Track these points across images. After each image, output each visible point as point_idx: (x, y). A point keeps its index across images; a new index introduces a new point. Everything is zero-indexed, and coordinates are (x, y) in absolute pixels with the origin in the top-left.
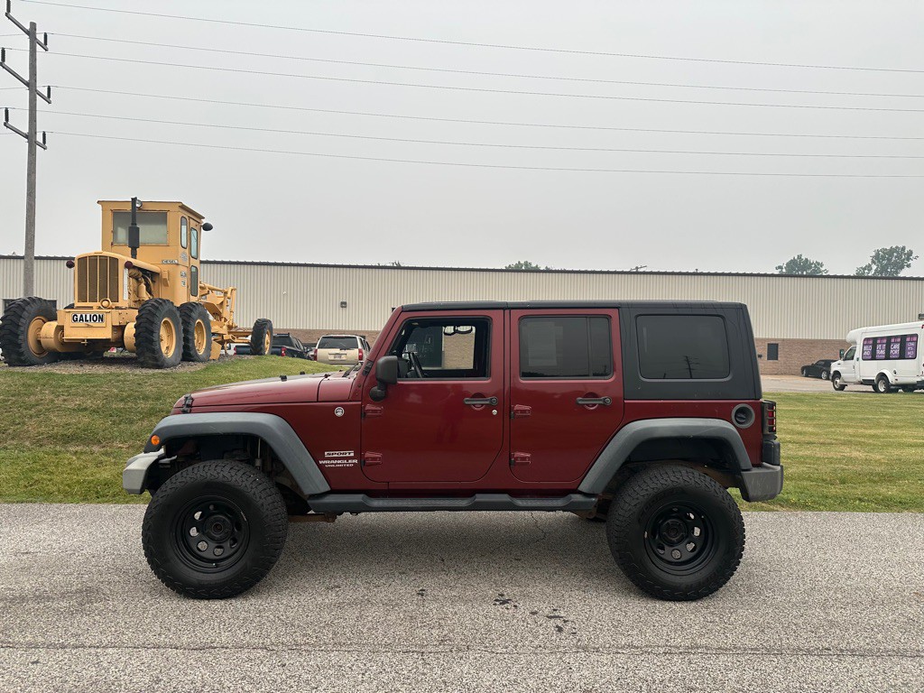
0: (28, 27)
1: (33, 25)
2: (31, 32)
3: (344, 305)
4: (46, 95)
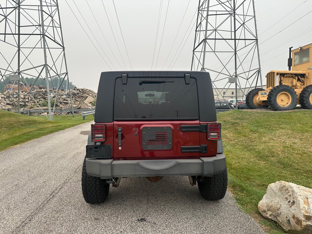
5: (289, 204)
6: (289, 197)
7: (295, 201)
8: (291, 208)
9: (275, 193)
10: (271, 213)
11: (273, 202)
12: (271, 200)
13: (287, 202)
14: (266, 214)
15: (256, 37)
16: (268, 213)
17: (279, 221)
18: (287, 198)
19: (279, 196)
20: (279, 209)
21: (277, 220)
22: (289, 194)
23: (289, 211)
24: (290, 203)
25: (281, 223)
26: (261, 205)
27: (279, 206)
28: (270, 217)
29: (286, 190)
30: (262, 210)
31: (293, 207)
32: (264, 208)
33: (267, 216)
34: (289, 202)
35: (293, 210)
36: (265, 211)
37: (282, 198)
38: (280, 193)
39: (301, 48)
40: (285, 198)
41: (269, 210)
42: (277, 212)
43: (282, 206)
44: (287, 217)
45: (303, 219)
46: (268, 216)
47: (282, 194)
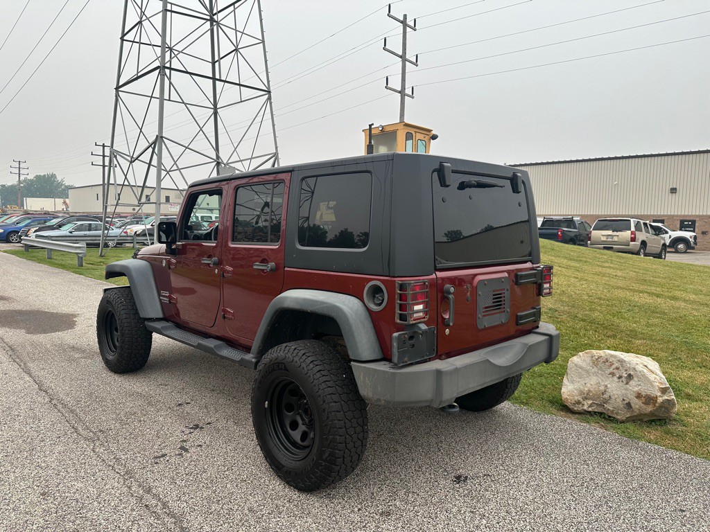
0: (402, 19)
1: (405, 16)
2: (404, 22)
3: (673, 191)
4: (415, 61)
5: (621, 380)
6: (615, 371)
7: (632, 373)
8: (628, 386)
9: (587, 371)
10: (590, 402)
11: (588, 385)
12: (583, 382)
13: (615, 379)
14: (580, 406)
15: (269, 87)
16: (586, 404)
17: (609, 409)
18: (613, 374)
19: (596, 374)
20: (605, 391)
21: (605, 409)
22: (614, 366)
23: (626, 389)
24: (623, 379)
25: (612, 412)
26: (569, 393)
27: (602, 388)
28: (590, 409)
29: (604, 362)
30: (573, 402)
31: (631, 383)
32: (576, 398)
33: (583, 410)
34: (620, 377)
35: (634, 386)
36: (578, 402)
37: (602, 375)
38: (595, 369)
39: (383, 127)
40: (610, 374)
41: (585, 399)
42: (601, 398)
43: (609, 386)
44: (624, 400)
45: (659, 394)
46: (585, 408)
47: (601, 369)
